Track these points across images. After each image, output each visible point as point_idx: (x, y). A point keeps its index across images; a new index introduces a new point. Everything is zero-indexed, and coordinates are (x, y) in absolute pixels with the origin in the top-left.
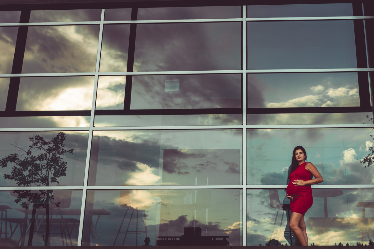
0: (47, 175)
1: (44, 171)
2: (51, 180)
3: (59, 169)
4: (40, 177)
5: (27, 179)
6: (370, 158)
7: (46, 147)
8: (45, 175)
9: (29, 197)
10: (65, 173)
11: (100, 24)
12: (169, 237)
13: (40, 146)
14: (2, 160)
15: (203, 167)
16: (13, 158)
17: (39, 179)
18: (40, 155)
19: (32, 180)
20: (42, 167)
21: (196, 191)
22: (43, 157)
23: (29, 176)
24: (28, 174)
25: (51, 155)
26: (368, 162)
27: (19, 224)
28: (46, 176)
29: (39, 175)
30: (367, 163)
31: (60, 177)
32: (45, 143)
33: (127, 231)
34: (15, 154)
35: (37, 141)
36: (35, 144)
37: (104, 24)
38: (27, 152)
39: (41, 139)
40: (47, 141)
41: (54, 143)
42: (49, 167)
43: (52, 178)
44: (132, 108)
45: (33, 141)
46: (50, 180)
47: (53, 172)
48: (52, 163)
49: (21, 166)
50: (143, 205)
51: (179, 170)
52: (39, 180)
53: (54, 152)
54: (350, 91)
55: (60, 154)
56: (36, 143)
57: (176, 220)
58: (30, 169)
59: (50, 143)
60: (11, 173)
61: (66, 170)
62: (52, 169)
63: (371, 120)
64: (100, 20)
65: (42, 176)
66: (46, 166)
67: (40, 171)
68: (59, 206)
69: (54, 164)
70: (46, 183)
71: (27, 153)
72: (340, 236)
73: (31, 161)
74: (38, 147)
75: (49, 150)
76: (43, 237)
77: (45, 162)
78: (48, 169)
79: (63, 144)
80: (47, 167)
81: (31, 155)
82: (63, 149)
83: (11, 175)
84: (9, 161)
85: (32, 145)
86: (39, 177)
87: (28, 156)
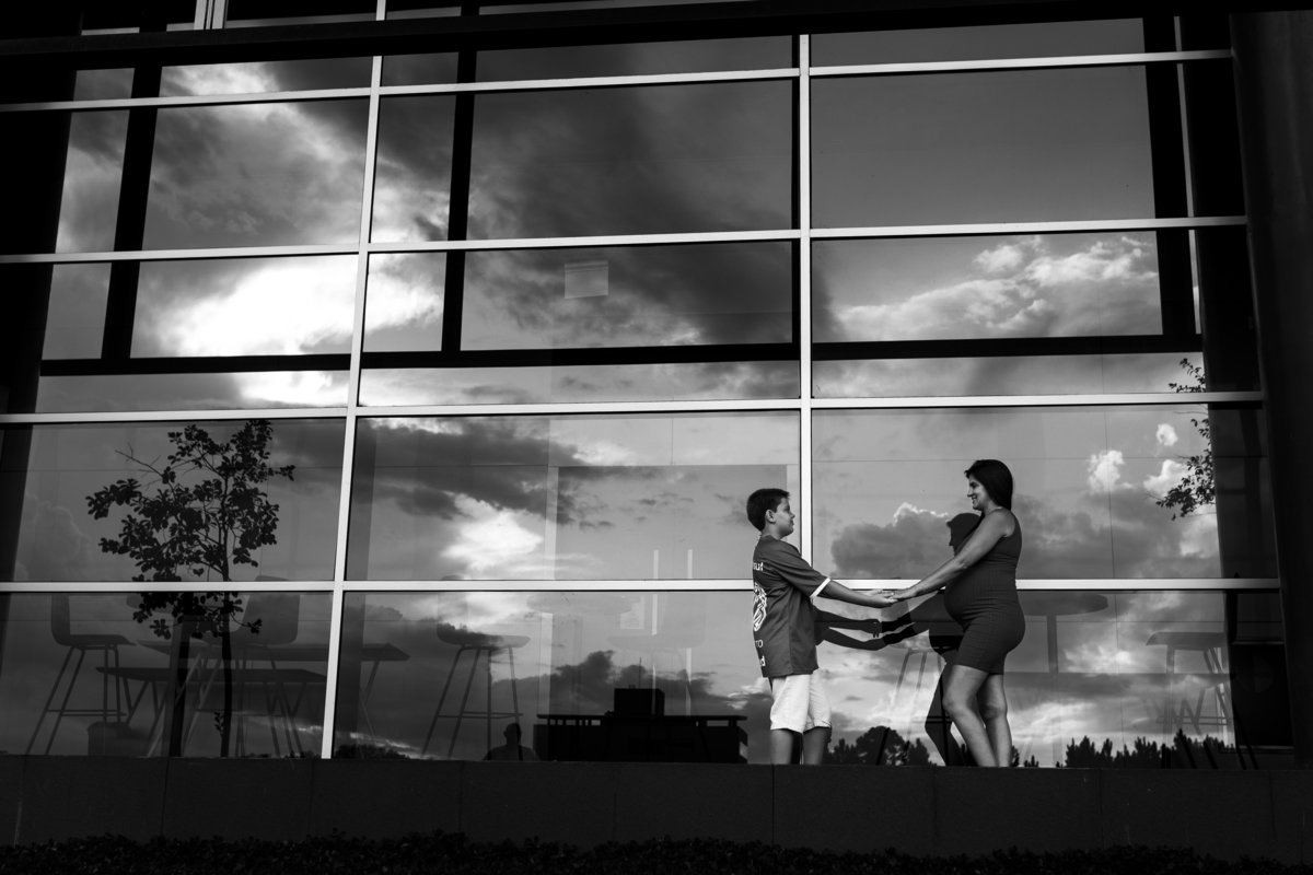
0: (222, 542)
1: (214, 533)
2: (234, 557)
3: (255, 524)
4: (204, 546)
5: (168, 553)
6: (1190, 490)
7: (217, 460)
8: (217, 540)
9: (172, 603)
10: (273, 536)
11: (368, 97)
12: (571, 717)
13: (199, 456)
14: (94, 498)
15: (655, 507)
16: (125, 492)
17: (199, 552)
18: (201, 484)
19: (181, 555)
20: (208, 518)
21: (655, 595)
22: (211, 490)
23: (172, 544)
24: (168, 539)
25: (231, 481)
26: (1182, 505)
27: (150, 684)
28: (219, 543)
29: (199, 541)
30: (1178, 507)
31: (258, 549)
32: (213, 449)
33: (462, 711)
34: (130, 481)
35: (190, 443)
36: (184, 451)
37: (381, 96)
38: (162, 472)
39: (202, 436)
40: (218, 442)
41: (237, 447)
42: (227, 518)
43: (236, 551)
44: (465, 346)
45: (180, 441)
46: (231, 557)
47: (239, 533)
48: (237, 508)
49: (147, 516)
50: (492, 621)
51: (583, 517)
52: (201, 556)
53: (239, 474)
54: (1107, 265)
55: (256, 482)
56: (187, 448)
57: (581, 666)
58: (174, 524)
59: (228, 448)
60: (120, 535)
61: (274, 526)
62: (237, 524)
63: (1194, 374)
64: (368, 84)
65: (207, 544)
66: (218, 516)
67: (203, 531)
68: (258, 632)
69: (241, 509)
70: (219, 564)
71: (163, 476)
72: (1077, 718)
73: (176, 501)
74: (193, 461)
75: (226, 470)
76: (217, 720)
77: (216, 504)
78: (224, 523)
79: (265, 451)
80: (221, 518)
81: (173, 481)
82: (264, 465)
83: (120, 540)
84: (113, 500)
85: (178, 454)
86: (199, 548)
87: (167, 487)
